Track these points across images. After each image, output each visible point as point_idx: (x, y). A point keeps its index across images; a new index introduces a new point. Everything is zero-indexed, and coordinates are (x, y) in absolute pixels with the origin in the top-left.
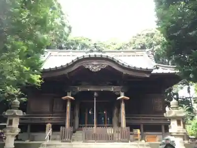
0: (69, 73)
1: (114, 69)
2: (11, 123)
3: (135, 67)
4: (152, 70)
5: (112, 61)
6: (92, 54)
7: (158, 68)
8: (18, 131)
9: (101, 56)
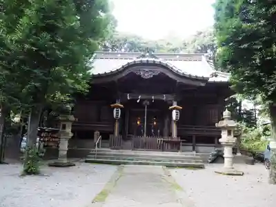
0: (119, 80)
1: (168, 76)
2: (64, 127)
3: (190, 75)
4: (208, 78)
5: (166, 67)
6: (144, 59)
7: (216, 76)
8: (71, 135)
9: (154, 61)
